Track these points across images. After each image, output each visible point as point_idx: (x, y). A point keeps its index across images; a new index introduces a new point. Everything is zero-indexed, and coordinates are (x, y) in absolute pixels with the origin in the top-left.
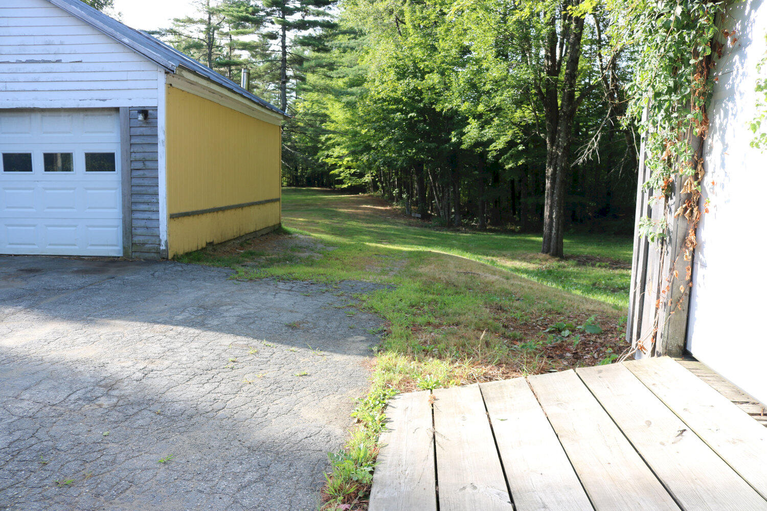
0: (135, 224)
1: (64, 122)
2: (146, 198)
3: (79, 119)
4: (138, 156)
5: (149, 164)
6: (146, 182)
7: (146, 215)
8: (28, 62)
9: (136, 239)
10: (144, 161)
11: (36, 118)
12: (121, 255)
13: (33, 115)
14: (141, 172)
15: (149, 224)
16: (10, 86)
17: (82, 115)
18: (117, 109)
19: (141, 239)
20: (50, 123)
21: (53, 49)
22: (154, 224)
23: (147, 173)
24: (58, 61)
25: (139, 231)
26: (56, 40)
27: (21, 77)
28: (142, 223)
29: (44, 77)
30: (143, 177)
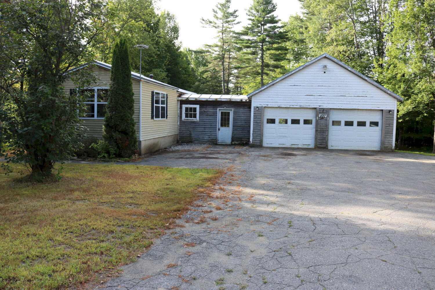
0: (385, 141)
1: (364, 113)
2: (389, 134)
3: (369, 113)
4: (388, 123)
5: (391, 125)
6: (390, 130)
7: (389, 139)
8: (357, 96)
9: (385, 146)
10: (389, 124)
11: (356, 112)
12: (379, 150)
13: (355, 111)
14: (388, 127)
15: (389, 141)
16: (351, 103)
17: (370, 111)
18: (382, 110)
19: (387, 145)
20: (360, 113)
21: (365, 93)
22: (391, 141)
23: (390, 128)
24: (366, 97)
25: (386, 144)
26: (366, 91)
27: (355, 100)
28: (387, 141)
29: (361, 101)
30: (389, 129)
